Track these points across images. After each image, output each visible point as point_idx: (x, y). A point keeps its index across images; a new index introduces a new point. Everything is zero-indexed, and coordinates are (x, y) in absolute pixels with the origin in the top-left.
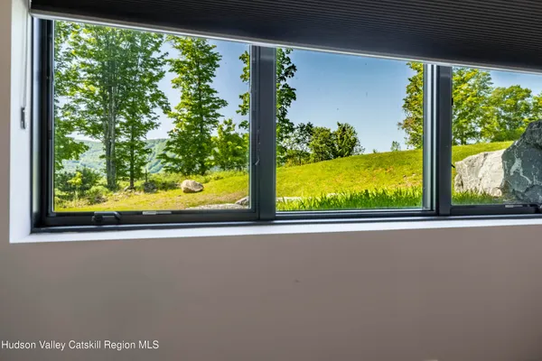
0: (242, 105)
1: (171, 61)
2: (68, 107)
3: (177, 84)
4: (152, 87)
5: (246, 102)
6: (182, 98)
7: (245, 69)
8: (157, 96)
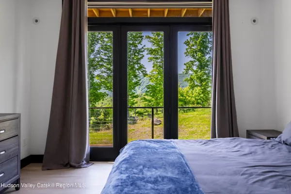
0: (186, 68)
1: (148, 49)
2: (98, 76)
3: (151, 60)
4: (138, 63)
5: (187, 67)
6: (153, 67)
7: (187, 49)
8: (141, 67)
